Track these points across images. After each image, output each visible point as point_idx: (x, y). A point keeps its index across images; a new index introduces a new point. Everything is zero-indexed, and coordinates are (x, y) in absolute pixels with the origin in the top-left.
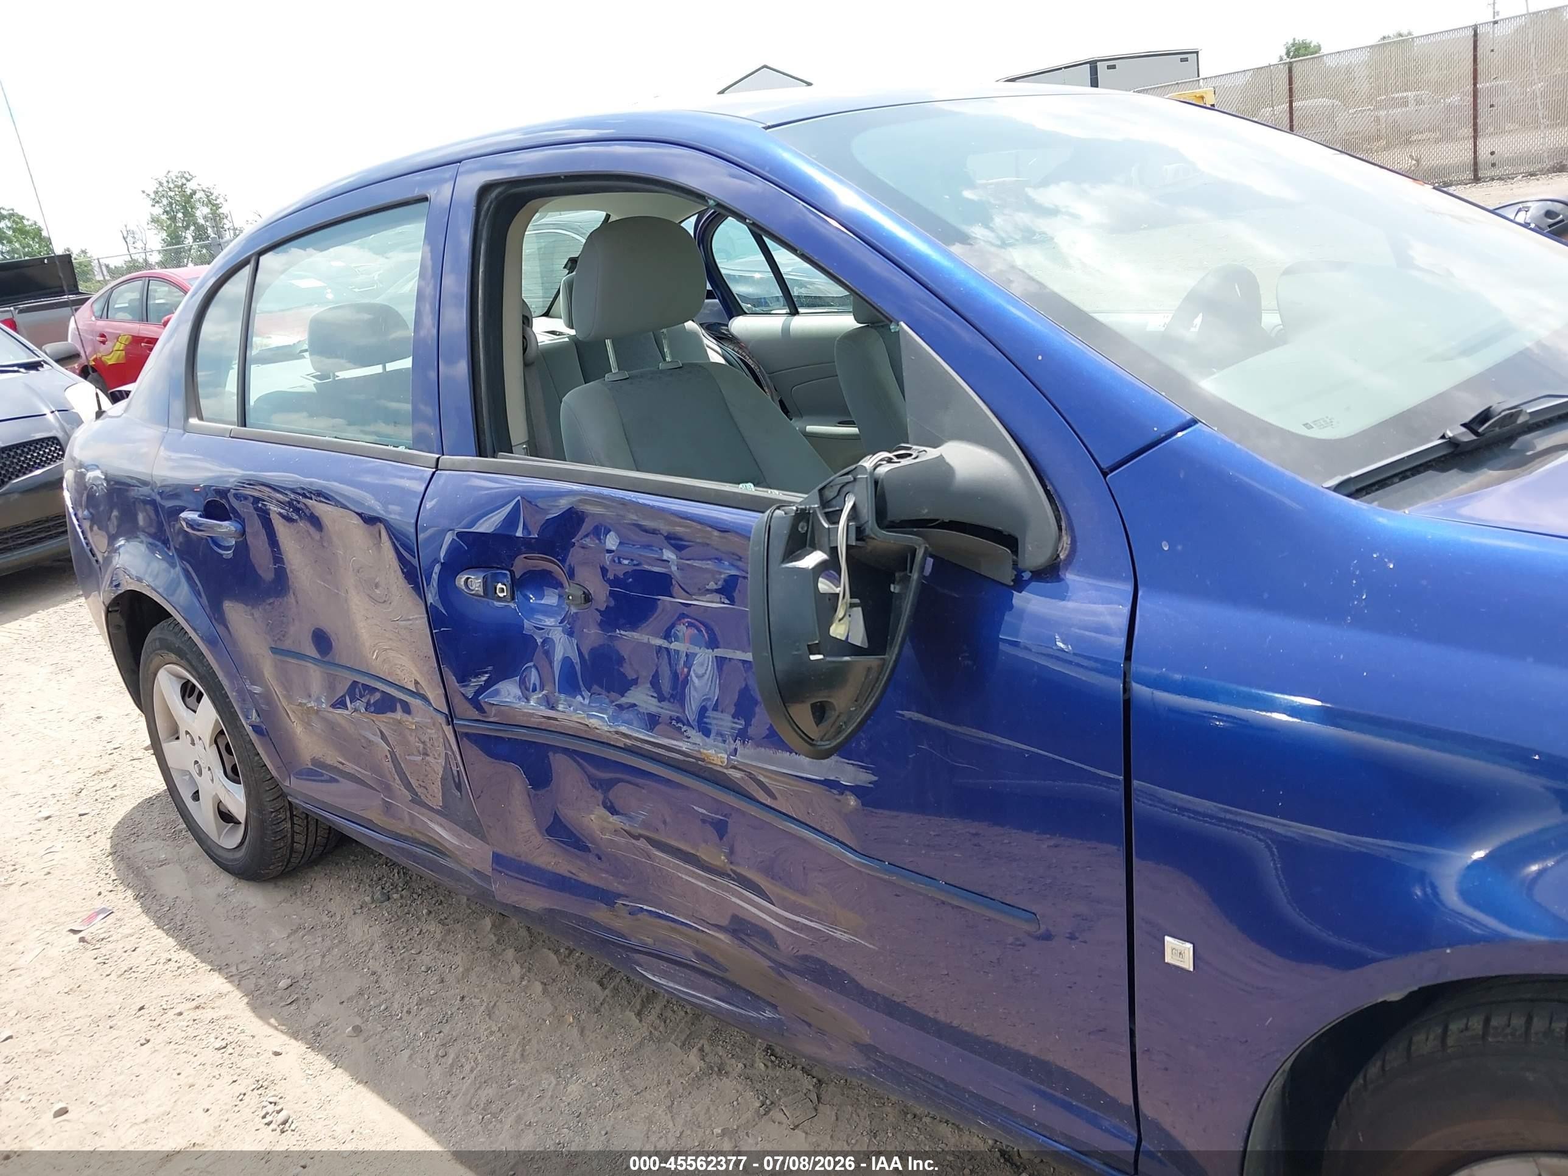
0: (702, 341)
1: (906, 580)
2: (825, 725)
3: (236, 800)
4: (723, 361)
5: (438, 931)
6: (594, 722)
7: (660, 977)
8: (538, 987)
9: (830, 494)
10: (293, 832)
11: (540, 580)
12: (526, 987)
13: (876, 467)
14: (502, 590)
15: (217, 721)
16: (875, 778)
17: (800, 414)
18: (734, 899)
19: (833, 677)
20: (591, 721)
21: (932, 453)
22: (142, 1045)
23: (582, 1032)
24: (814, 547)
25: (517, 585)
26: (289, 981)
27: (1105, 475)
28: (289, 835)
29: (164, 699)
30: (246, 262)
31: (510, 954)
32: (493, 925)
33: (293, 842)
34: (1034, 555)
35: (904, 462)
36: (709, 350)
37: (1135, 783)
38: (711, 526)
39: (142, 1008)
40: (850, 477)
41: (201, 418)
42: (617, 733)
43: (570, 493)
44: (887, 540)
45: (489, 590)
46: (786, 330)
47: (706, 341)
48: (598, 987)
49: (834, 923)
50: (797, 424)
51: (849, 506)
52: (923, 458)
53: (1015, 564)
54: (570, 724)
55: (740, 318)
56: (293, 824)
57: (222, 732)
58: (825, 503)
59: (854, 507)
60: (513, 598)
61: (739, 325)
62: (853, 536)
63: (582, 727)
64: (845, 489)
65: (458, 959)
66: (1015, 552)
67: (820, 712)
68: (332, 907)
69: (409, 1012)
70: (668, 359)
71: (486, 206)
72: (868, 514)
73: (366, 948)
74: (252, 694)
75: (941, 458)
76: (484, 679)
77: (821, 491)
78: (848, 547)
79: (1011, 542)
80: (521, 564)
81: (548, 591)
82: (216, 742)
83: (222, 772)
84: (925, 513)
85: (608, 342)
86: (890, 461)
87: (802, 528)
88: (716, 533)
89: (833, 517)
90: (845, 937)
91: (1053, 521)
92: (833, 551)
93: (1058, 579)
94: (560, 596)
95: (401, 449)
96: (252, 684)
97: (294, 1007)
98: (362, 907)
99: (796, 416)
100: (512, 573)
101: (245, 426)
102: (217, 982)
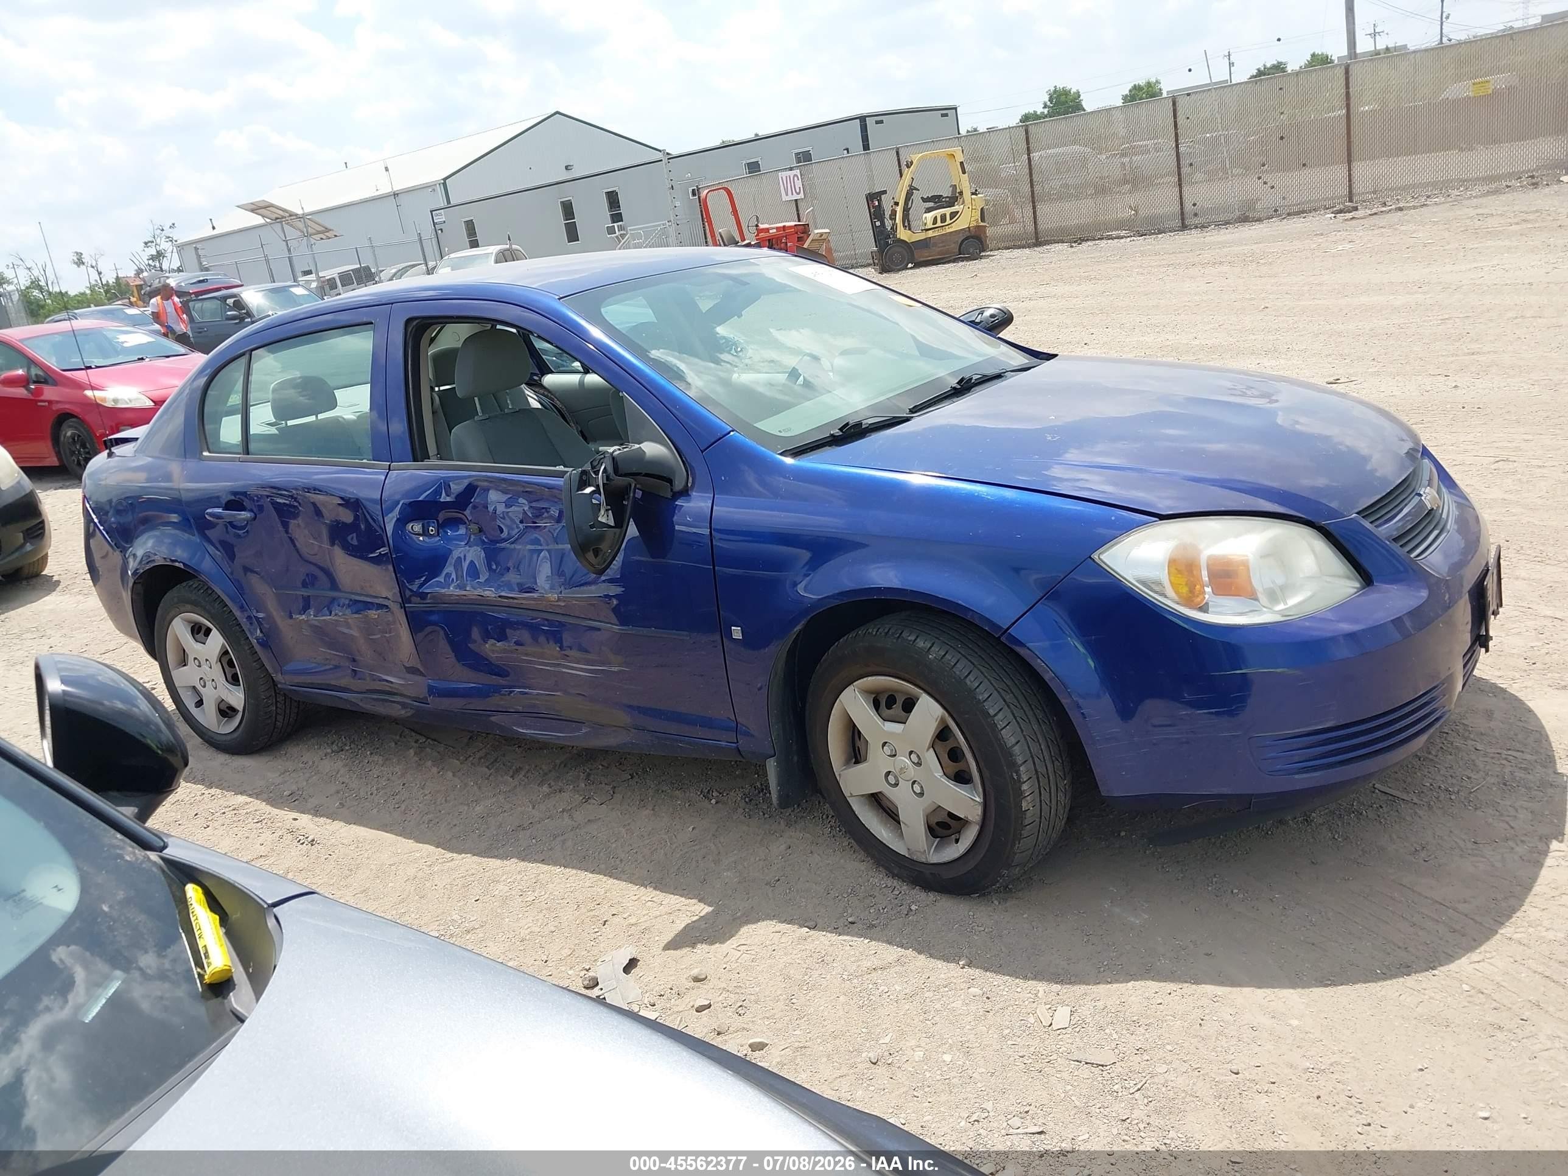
0: (524, 392)
1: (628, 498)
2: (600, 557)
3: (236, 697)
4: (539, 406)
5: (380, 760)
6: (487, 593)
7: (527, 729)
8: (450, 774)
9: (595, 463)
10: (277, 713)
11: (455, 523)
12: (442, 775)
13: (613, 452)
14: (432, 531)
15: (223, 645)
16: (624, 589)
17: (595, 440)
18: (564, 670)
19: (601, 538)
20: (486, 593)
21: (637, 446)
22: (205, 828)
23: (480, 788)
24: (590, 486)
25: (441, 526)
26: (290, 792)
27: (702, 452)
28: (274, 715)
29: (178, 639)
30: (243, 354)
31: (429, 763)
32: (415, 753)
33: (276, 721)
34: (679, 485)
35: (625, 450)
36: (529, 398)
37: (716, 568)
38: (545, 487)
39: (196, 815)
40: (602, 456)
41: (210, 452)
42: (500, 597)
43: (470, 476)
44: (620, 481)
45: (425, 533)
46: (581, 383)
47: (527, 392)
48: (487, 769)
49: (609, 664)
50: (592, 446)
51: (603, 467)
52: (633, 448)
53: (672, 490)
54: (473, 597)
55: (550, 375)
56: (277, 707)
57: (226, 653)
58: (593, 467)
59: (605, 468)
60: (438, 535)
61: (549, 380)
62: (605, 479)
63: (480, 597)
64: (602, 461)
65: (397, 769)
66: (671, 485)
67: (596, 552)
68: (304, 759)
69: (372, 794)
70: (510, 407)
71: (410, 329)
72: (610, 470)
73: (334, 774)
74: (257, 618)
75: (640, 447)
76: (423, 579)
77: (591, 463)
78: (603, 484)
79: (670, 481)
80: (442, 516)
81: (461, 526)
82: (220, 661)
83: (224, 679)
84: (634, 470)
85: (476, 399)
86: (619, 450)
87: (584, 477)
88: (546, 490)
89: (597, 473)
90: (616, 669)
91: (685, 473)
92: (598, 486)
93: (689, 495)
94: (467, 529)
95: (364, 461)
96: (257, 612)
97: (296, 802)
98: (326, 756)
99: (592, 441)
100: (438, 521)
101: (248, 454)
102: (242, 799)
